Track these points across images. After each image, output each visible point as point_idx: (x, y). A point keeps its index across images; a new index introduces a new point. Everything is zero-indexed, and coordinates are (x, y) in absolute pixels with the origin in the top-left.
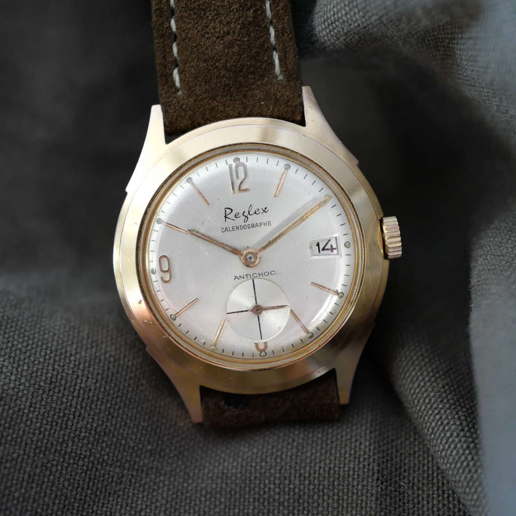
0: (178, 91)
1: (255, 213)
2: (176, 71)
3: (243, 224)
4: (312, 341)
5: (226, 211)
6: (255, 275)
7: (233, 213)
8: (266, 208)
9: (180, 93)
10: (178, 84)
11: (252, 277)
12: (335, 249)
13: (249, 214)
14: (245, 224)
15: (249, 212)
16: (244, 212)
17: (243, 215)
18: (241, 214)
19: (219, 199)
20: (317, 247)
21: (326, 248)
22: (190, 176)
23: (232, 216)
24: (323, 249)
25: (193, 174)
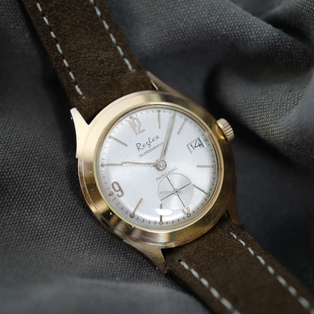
0: (82, 97)
1: (153, 141)
2: (77, 87)
3: (149, 149)
4: (211, 198)
5: (137, 145)
6: (167, 174)
7: (142, 145)
8: (157, 136)
9: (84, 97)
10: (81, 93)
11: (166, 175)
12: (201, 145)
13: (150, 142)
14: (150, 148)
15: (149, 142)
16: (147, 142)
17: (147, 144)
18: (146, 144)
19: (131, 141)
20: (192, 147)
21: (196, 146)
22: (110, 135)
23: (141, 147)
24: (195, 147)
25: (111, 133)
